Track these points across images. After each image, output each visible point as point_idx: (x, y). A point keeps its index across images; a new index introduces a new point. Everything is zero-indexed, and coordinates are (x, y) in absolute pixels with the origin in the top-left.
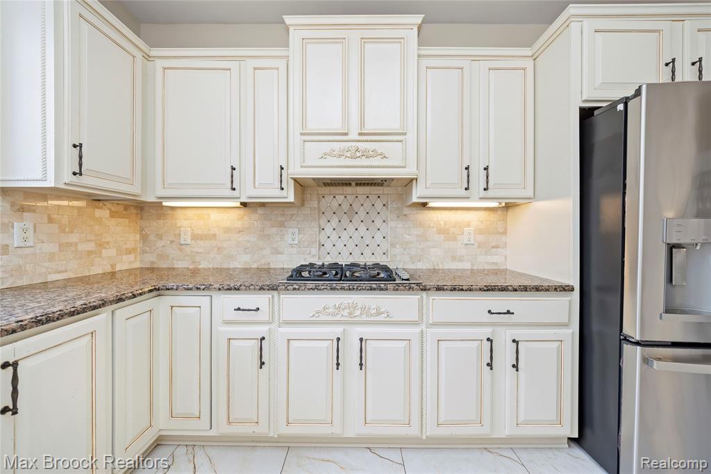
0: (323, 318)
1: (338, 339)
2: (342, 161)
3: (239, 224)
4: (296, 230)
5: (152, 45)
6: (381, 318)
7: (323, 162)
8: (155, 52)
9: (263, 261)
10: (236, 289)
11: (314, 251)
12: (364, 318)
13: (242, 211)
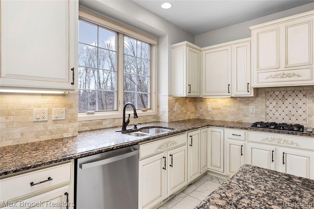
0: (266, 142)
1: (273, 151)
2: (276, 80)
3: (229, 104)
4: (255, 107)
5: (202, 47)
6: (294, 146)
7: (267, 80)
8: (203, 49)
9: (239, 119)
10: (232, 128)
11: (264, 116)
12: (285, 144)
13: (230, 99)
